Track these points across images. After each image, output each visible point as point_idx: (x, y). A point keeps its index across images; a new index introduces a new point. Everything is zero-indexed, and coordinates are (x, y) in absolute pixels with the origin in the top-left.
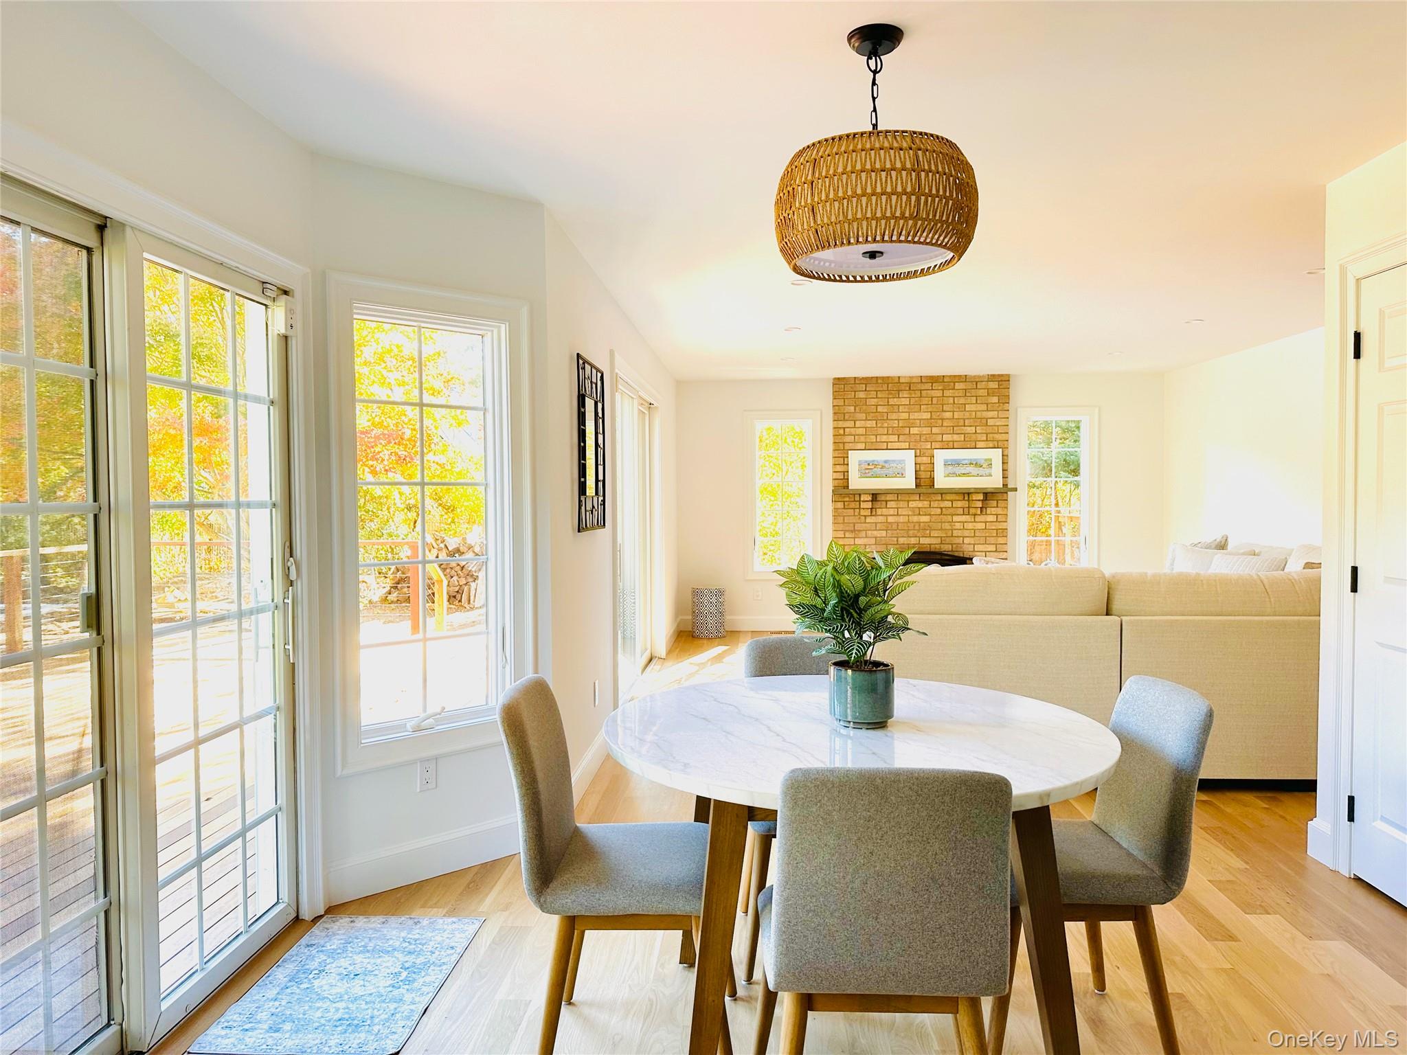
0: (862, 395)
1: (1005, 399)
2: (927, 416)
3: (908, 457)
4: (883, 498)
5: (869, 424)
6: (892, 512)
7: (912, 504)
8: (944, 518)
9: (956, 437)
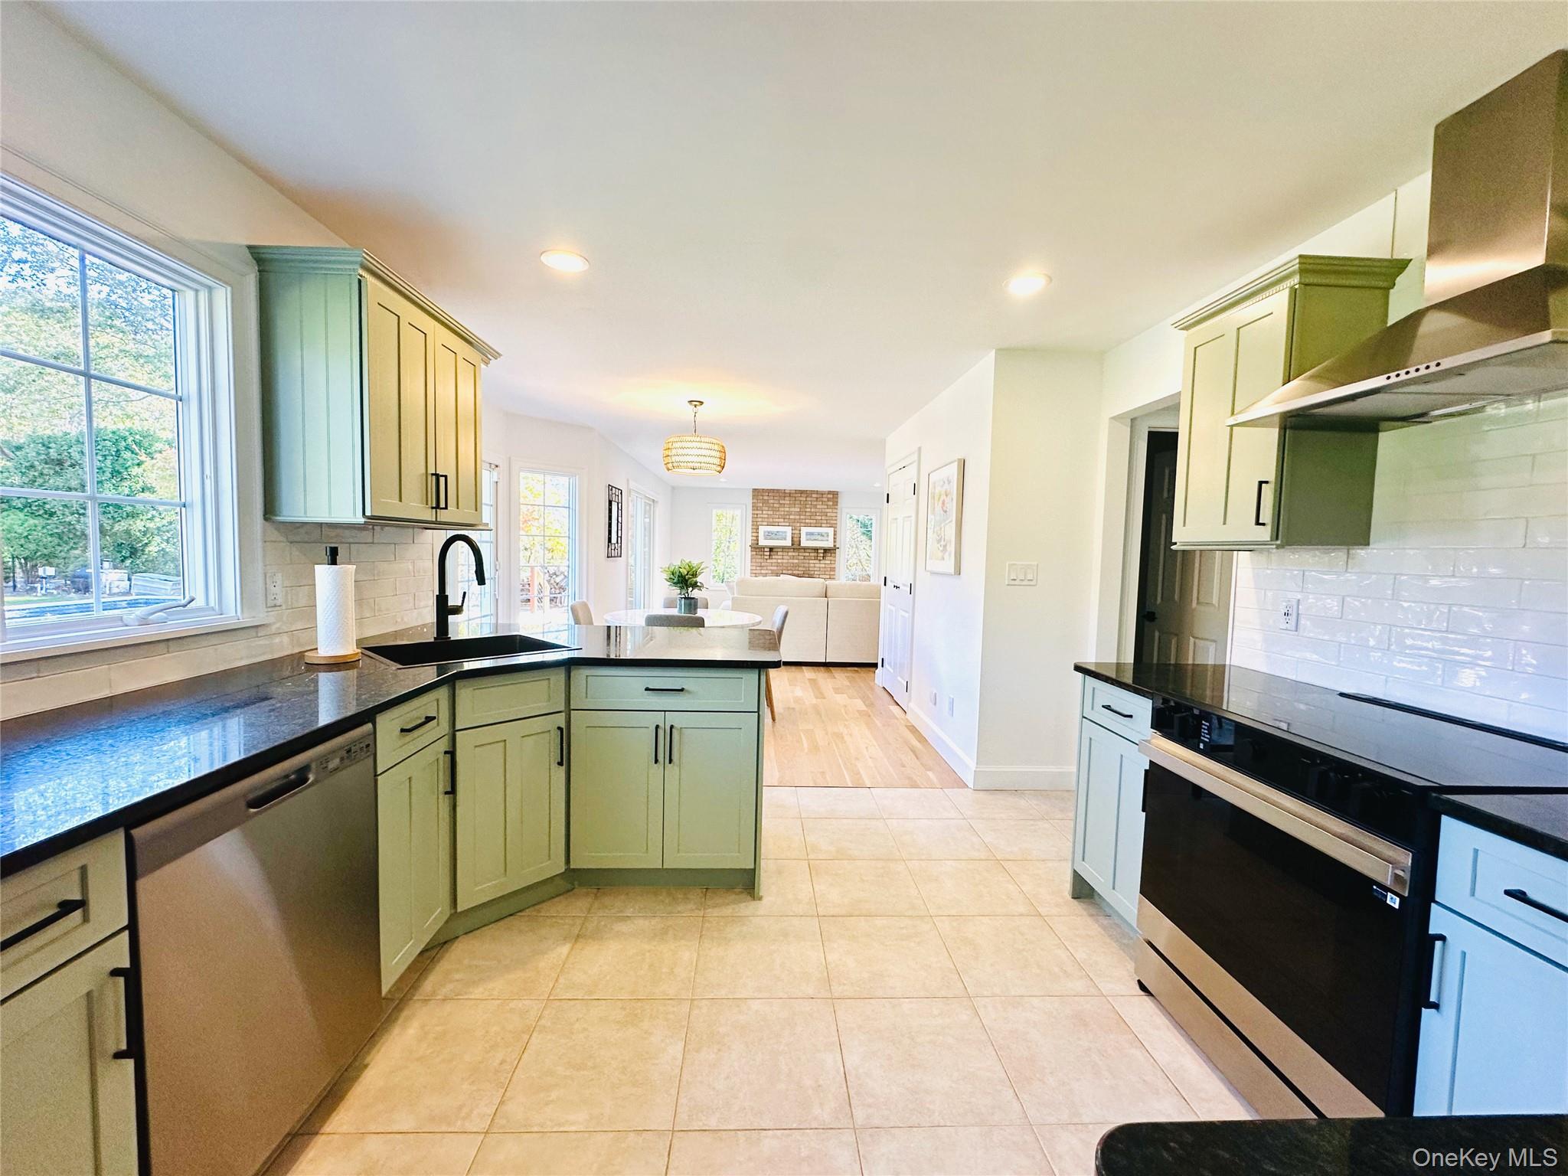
0: (766, 498)
1: (836, 503)
2: (799, 510)
3: (789, 530)
4: (776, 550)
5: (769, 513)
6: (780, 557)
7: (790, 554)
8: (805, 561)
9: (812, 521)
